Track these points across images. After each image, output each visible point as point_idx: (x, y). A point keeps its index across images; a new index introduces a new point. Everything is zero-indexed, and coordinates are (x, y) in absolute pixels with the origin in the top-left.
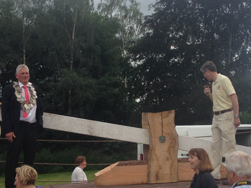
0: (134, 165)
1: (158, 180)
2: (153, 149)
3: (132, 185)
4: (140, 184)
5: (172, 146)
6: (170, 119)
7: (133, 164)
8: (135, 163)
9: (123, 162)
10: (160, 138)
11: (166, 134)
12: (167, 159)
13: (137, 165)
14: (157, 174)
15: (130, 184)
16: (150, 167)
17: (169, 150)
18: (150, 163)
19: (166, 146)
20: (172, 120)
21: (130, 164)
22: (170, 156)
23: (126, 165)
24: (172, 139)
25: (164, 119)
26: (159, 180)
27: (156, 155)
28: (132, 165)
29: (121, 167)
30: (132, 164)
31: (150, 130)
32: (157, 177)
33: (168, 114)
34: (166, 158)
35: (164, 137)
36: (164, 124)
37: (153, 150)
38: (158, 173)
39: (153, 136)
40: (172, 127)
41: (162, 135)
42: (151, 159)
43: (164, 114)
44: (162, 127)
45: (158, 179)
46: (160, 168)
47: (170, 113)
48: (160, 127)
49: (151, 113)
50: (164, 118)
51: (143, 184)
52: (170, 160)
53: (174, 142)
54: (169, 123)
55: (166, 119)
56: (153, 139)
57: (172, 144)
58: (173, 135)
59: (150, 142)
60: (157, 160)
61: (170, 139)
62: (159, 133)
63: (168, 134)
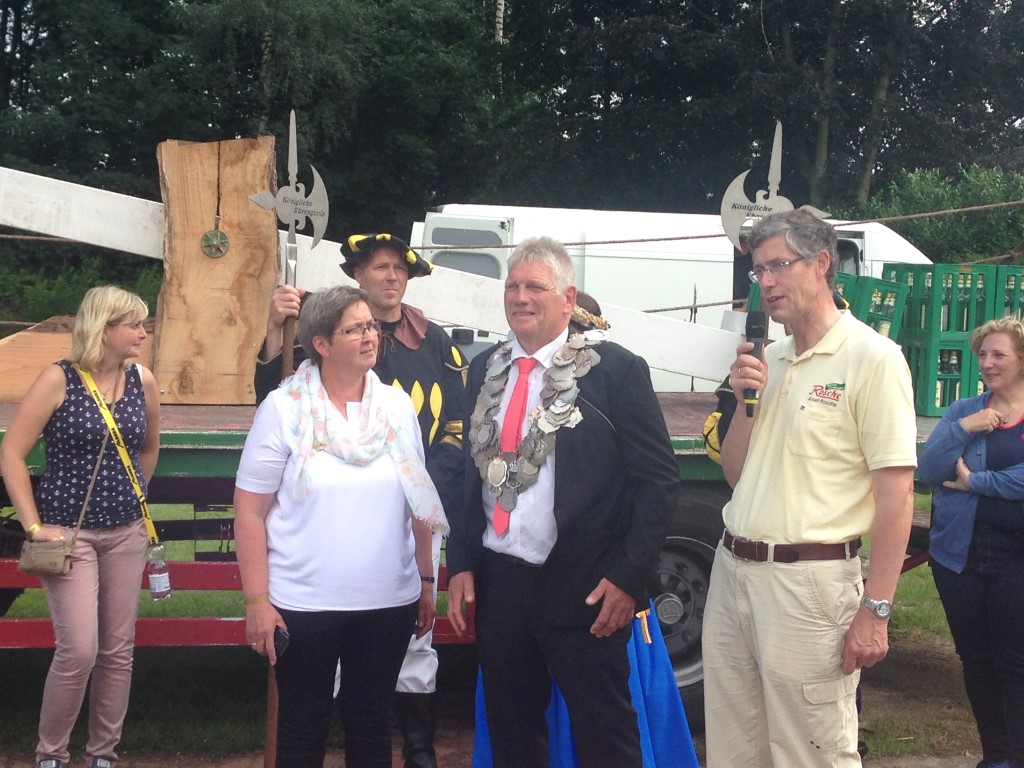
1: (186, 393)
2: (174, 279)
5: (250, 271)
6: (250, 168)
10: (206, 238)
11: (231, 225)
12: (227, 318)
14: (185, 369)
16: (159, 343)
17: (238, 288)
18: (161, 328)
19: (226, 270)
20: (259, 176)
22: (242, 308)
24: (255, 248)
25: (227, 171)
26: (192, 393)
27: (185, 302)
31: (169, 207)
32: (184, 380)
33: (245, 150)
34: (226, 315)
35: (223, 236)
36: (222, 191)
37: (175, 282)
38: (189, 369)
39: (177, 229)
41: (217, 227)
42: (165, 317)
43: (230, 150)
44: (219, 199)
45: (188, 391)
46: (200, 350)
47: (253, 147)
49: (175, 143)
50: (226, 165)
52: (240, 322)
53: (261, 258)
54: (247, 184)
55: (237, 169)
56: (177, 243)
57: (254, 266)
58: (258, 231)
59: (164, 251)
60: (188, 319)
61: (246, 246)
62: (203, 221)
63: (239, 225)
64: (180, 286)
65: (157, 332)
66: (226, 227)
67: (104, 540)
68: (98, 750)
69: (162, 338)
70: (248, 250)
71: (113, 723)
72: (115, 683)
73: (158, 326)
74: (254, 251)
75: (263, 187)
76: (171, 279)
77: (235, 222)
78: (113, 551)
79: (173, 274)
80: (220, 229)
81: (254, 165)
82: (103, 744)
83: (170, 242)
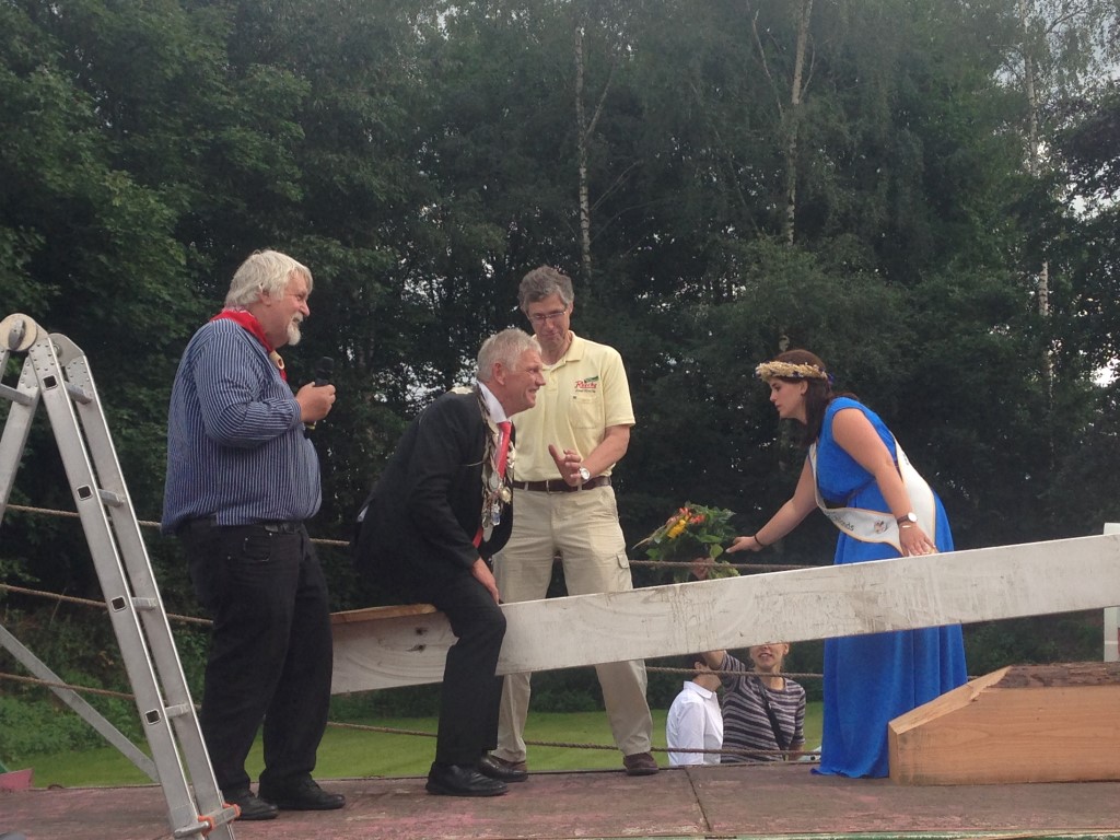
0: (1086, 683)
3: (1076, 782)
7: (1079, 679)
8: (1090, 674)
9: (1031, 669)
13: (1100, 683)
15: (1065, 776)
21: (1067, 681)
23: (1046, 682)
28: (1074, 684)
29: (1018, 694)
30: (1074, 678)
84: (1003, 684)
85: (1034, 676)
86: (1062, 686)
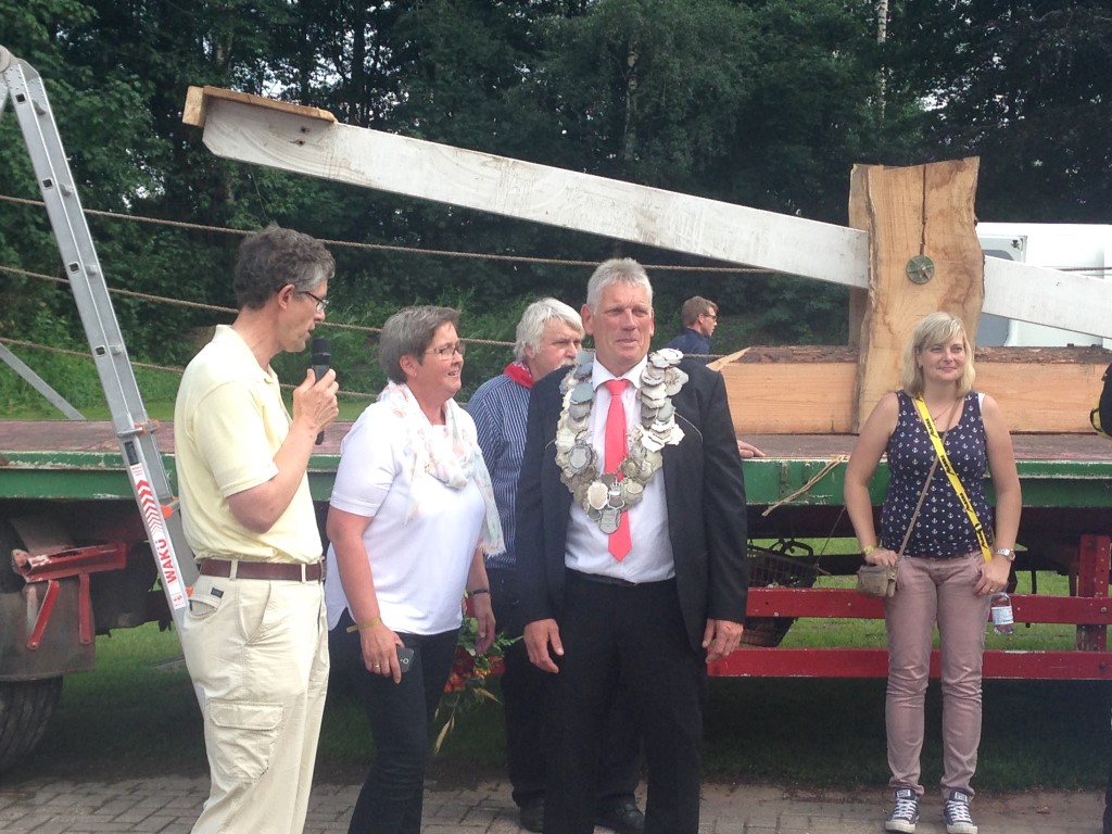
0: (804, 361)
2: (879, 306)
3: (792, 434)
4: (821, 434)
5: (956, 297)
6: (955, 191)
7: (799, 358)
9: (764, 350)
10: (912, 264)
11: (936, 250)
13: (814, 361)
15: (784, 431)
16: (864, 373)
18: (866, 357)
19: (931, 296)
20: (964, 199)
21: (790, 359)
23: (774, 360)
24: (961, 273)
25: (933, 195)
27: (890, 330)
28: (795, 361)
29: (752, 367)
30: (795, 357)
31: (874, 232)
33: (951, 172)
35: (928, 262)
36: (928, 215)
37: (880, 309)
39: (883, 255)
40: (962, 224)
41: (921, 252)
42: (871, 346)
43: (936, 172)
44: (924, 223)
47: (959, 169)
48: (913, 222)
49: (881, 167)
50: (932, 188)
51: (834, 433)
53: (966, 284)
54: (952, 207)
55: (943, 192)
56: (883, 270)
57: (959, 292)
58: (964, 255)
59: (870, 278)
60: (893, 348)
61: (950, 272)
62: (908, 246)
63: (944, 250)
64: (885, 313)
65: (862, 361)
66: (931, 252)
67: (938, 570)
68: (950, 781)
69: (868, 369)
70: (953, 276)
71: (964, 754)
72: (964, 712)
73: (862, 355)
74: (959, 277)
75: (969, 210)
76: (877, 307)
77: (940, 247)
78: (949, 580)
79: (878, 301)
80: (925, 255)
81: (959, 188)
82: (956, 775)
83: (875, 269)
84: (742, 360)
85: (766, 355)
86: (786, 363)
